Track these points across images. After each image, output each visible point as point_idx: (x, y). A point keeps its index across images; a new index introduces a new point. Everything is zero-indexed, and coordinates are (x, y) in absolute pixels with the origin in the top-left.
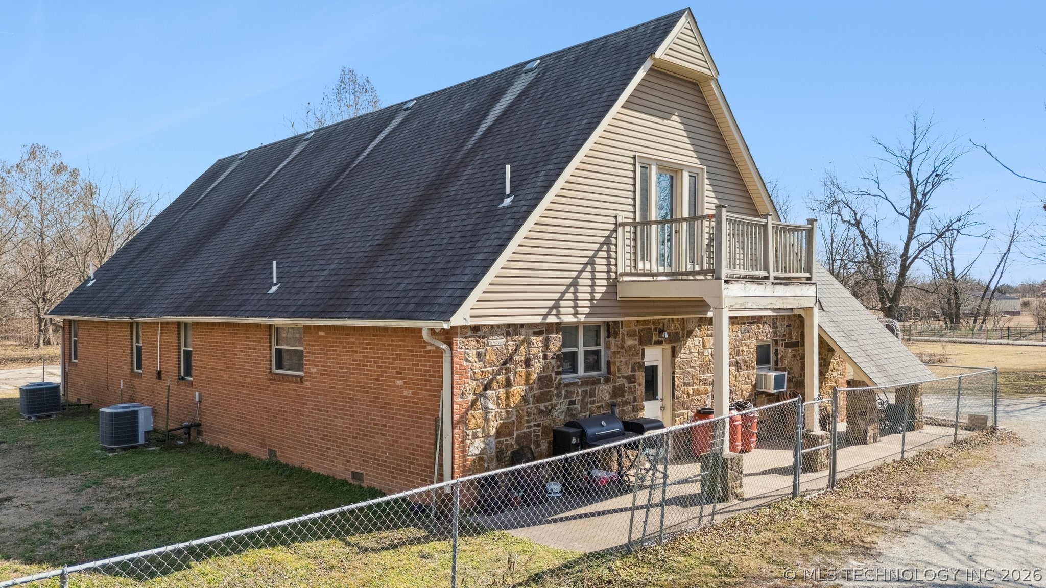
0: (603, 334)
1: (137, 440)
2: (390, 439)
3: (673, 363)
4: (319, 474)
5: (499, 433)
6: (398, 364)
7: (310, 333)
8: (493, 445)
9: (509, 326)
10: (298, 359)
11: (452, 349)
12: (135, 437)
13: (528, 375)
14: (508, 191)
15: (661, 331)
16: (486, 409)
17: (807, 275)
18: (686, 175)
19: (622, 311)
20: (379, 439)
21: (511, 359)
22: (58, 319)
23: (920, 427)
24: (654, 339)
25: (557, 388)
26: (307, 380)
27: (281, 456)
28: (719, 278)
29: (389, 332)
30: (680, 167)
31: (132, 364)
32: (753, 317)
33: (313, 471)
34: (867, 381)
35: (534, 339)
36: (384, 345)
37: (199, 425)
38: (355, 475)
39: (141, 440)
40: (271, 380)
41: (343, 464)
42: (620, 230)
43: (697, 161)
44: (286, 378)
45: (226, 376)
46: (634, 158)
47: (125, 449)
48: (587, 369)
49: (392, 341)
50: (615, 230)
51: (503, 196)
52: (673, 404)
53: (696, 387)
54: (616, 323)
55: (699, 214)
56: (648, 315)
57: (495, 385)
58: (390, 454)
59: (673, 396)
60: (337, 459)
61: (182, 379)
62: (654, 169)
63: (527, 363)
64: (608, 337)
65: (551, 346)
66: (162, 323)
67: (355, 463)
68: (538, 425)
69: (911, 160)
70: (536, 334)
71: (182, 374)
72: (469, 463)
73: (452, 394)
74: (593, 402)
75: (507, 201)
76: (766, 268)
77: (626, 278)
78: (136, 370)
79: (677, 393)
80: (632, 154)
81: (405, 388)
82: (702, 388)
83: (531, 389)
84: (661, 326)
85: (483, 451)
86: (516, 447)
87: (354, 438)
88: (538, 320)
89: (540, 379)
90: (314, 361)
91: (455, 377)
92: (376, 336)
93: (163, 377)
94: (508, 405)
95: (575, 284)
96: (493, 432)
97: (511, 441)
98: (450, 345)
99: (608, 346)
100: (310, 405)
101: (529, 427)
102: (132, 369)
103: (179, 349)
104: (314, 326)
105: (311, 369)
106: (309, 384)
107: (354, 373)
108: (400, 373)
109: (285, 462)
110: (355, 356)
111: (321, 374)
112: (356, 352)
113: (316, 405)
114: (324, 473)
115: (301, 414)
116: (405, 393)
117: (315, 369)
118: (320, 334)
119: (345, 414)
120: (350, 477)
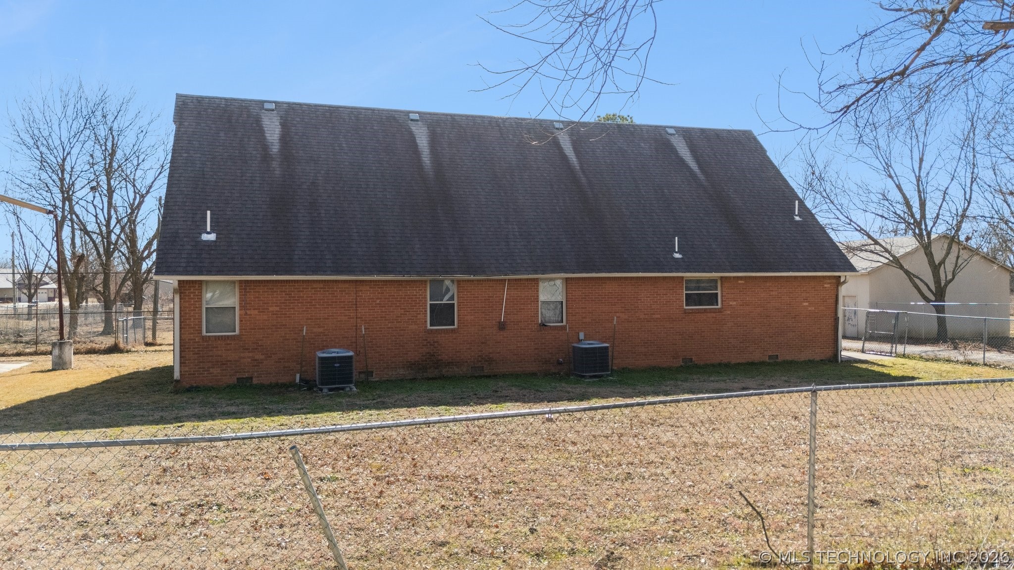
2: (798, 333)
6: (804, 295)
7: (729, 282)
10: (710, 299)
20: (790, 335)
26: (724, 310)
27: (697, 360)
31: (427, 322)
36: (795, 286)
38: (770, 357)
40: (683, 313)
41: (760, 353)
49: (800, 283)
60: (755, 351)
66: (511, 280)
67: (771, 351)
71: (540, 321)
78: (429, 327)
87: (770, 337)
90: (733, 298)
93: (509, 327)
102: (426, 327)
103: (538, 301)
104: (734, 277)
105: (731, 303)
106: (729, 312)
107: (770, 302)
108: (806, 300)
109: (702, 363)
110: (772, 293)
111: (740, 305)
112: (772, 291)
113: (735, 324)
114: (743, 361)
115: (720, 331)
116: (810, 309)
117: (735, 303)
118: (740, 282)
119: (762, 326)
120: (767, 360)
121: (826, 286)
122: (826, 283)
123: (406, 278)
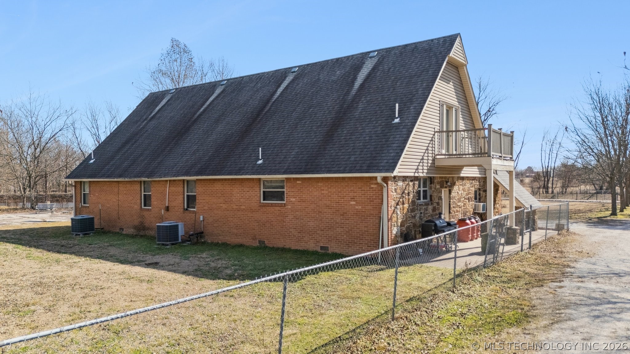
0: (428, 183)
1: (178, 240)
2: (346, 229)
3: (450, 198)
4: (297, 249)
5: (401, 226)
6: (351, 194)
7: (291, 182)
8: (399, 230)
9: (404, 177)
10: (280, 196)
11: (388, 186)
12: (177, 238)
13: (409, 199)
14: (397, 116)
15: (447, 182)
16: (397, 214)
17: (511, 156)
18: (454, 109)
19: (436, 172)
20: (339, 230)
21: (404, 192)
22: (71, 181)
23: (536, 230)
24: (445, 186)
25: (417, 206)
26: (288, 205)
27: (268, 243)
28: (490, 156)
29: (346, 180)
30: (452, 106)
31: (141, 204)
32: (473, 177)
33: (293, 248)
34: (522, 206)
35: (411, 184)
36: (343, 186)
37: (202, 233)
38: (322, 248)
39: (180, 241)
40: (261, 206)
41: (314, 244)
42: (436, 134)
43: (457, 103)
44: (270, 205)
45: (224, 206)
46: (440, 101)
47: (173, 244)
48: (423, 199)
49: (348, 184)
50: (434, 135)
51: (395, 118)
52: (449, 216)
53: (457, 209)
54: (434, 177)
55: (458, 130)
56: (443, 174)
57: (400, 203)
58: (347, 236)
59: (450, 212)
60: (310, 241)
61: (187, 209)
62: (445, 106)
63: (409, 193)
64: (431, 184)
65: (415, 187)
66: (170, 181)
67: (322, 242)
68: (411, 223)
69: (478, 103)
70: (411, 181)
71: (186, 207)
72: (393, 237)
73: (388, 206)
74: (427, 214)
75: (397, 121)
76: (501, 153)
77: (438, 157)
78: (143, 207)
79: (451, 211)
80: (439, 99)
81: (357, 205)
82: (458, 209)
83: (410, 206)
84: (447, 180)
85: (397, 233)
86: (406, 232)
87: (321, 230)
88: (412, 174)
89: (412, 201)
90: (294, 196)
91: (389, 198)
92: (337, 182)
93: (170, 209)
94: (403, 213)
95: (423, 159)
96: (399, 225)
97: (404, 229)
98: (387, 184)
99: (431, 188)
100: (291, 217)
101: (409, 223)
102: (141, 207)
103: (184, 194)
104: (294, 178)
105: (291, 200)
106: (290, 207)
107: (322, 200)
108: (353, 199)
109: (271, 246)
110: (323, 192)
111: (298, 201)
112: (323, 190)
113: (294, 217)
114: (301, 249)
115: (283, 222)
116: (357, 207)
117: (294, 200)
118: (298, 182)
119: (315, 220)
120: (319, 249)
121: (372, 186)
122: (372, 184)
123: (126, 180)
